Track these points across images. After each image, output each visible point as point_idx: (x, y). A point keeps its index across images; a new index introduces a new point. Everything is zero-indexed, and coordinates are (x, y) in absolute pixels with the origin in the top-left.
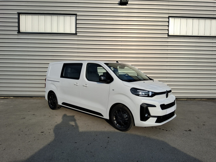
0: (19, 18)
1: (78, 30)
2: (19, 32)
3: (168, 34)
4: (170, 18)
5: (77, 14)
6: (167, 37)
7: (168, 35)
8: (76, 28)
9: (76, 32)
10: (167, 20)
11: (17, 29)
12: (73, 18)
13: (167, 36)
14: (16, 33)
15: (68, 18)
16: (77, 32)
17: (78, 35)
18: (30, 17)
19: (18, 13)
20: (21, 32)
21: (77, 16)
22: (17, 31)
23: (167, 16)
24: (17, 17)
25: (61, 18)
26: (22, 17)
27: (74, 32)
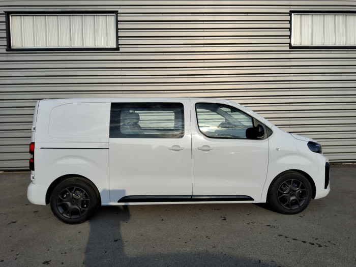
0: (8, 23)
1: (120, 42)
2: (9, 48)
3: (290, 44)
4: (293, 14)
5: (117, 11)
6: (289, 50)
7: (291, 47)
8: (118, 37)
9: (118, 44)
10: (288, 18)
11: (5, 43)
12: (112, 19)
13: (288, 48)
14: (4, 51)
15: (101, 19)
16: (120, 46)
17: (121, 50)
18: (28, 20)
19: (4, 12)
20: (13, 48)
21: (119, 15)
22: (6, 47)
23: (288, 11)
24: (4, 19)
25: (89, 19)
26: (15, 21)
27: (115, 47)
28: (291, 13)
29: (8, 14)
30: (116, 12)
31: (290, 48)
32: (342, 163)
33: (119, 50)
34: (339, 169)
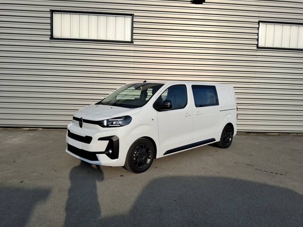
0: (52, 18)
1: (134, 37)
2: (52, 37)
3: (257, 45)
4: (260, 23)
5: (134, 14)
8: (132, 33)
9: (132, 39)
10: (257, 26)
11: (49, 33)
12: (129, 19)
13: (255, 48)
14: (48, 39)
15: (120, 19)
16: (134, 40)
17: (135, 43)
18: (67, 16)
19: (50, 10)
20: (54, 37)
21: (134, 17)
22: (50, 36)
23: (257, 21)
24: (49, 16)
25: (112, 19)
26: (57, 17)
27: (129, 39)
28: (259, 22)
29: (52, 12)
30: (132, 15)
31: (257, 48)
32: (289, 133)
33: (133, 43)
34: (287, 137)
